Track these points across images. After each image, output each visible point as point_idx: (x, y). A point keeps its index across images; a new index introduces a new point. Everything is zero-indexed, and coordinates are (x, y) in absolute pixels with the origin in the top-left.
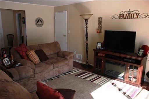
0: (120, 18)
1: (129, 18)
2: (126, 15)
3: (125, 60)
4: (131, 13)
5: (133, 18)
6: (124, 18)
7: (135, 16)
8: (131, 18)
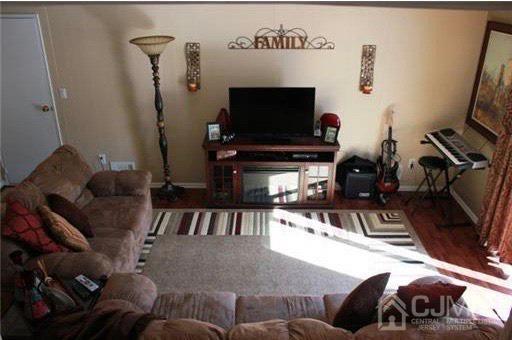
0: (256, 47)
1: (282, 47)
2: (274, 38)
3: (295, 156)
4: (288, 35)
5: (293, 47)
6: (269, 48)
7: (298, 43)
8: (288, 47)
